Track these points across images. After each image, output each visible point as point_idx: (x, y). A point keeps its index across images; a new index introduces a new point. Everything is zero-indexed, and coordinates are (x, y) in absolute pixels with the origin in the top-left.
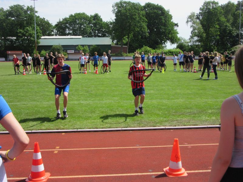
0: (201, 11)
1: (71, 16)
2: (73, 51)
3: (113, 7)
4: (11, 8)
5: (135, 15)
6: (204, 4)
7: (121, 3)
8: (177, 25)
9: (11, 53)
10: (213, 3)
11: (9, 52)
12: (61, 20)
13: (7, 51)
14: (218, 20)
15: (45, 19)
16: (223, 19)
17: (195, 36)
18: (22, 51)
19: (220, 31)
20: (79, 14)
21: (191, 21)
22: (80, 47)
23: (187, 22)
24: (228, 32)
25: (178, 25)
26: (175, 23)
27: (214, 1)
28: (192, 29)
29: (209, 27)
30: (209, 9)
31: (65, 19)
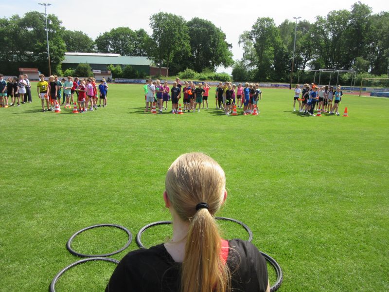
0: (253, 30)
1: (113, 30)
2: (100, 71)
3: (150, 19)
4: (27, 15)
5: (175, 30)
6: (257, 22)
7: (160, 15)
8: (230, 45)
9: (25, 70)
10: (268, 20)
11: (22, 70)
12: (102, 34)
13: (20, 69)
14: (273, 41)
15: (82, 32)
16: (278, 40)
17: (246, 59)
18: (37, 69)
19: (275, 54)
20: (122, 28)
21: (243, 41)
22: (111, 66)
23: (239, 42)
24: (284, 55)
25: (232, 46)
26: (229, 43)
27: (268, 18)
28: (244, 51)
29: (262, 49)
30: (263, 27)
31: (106, 34)
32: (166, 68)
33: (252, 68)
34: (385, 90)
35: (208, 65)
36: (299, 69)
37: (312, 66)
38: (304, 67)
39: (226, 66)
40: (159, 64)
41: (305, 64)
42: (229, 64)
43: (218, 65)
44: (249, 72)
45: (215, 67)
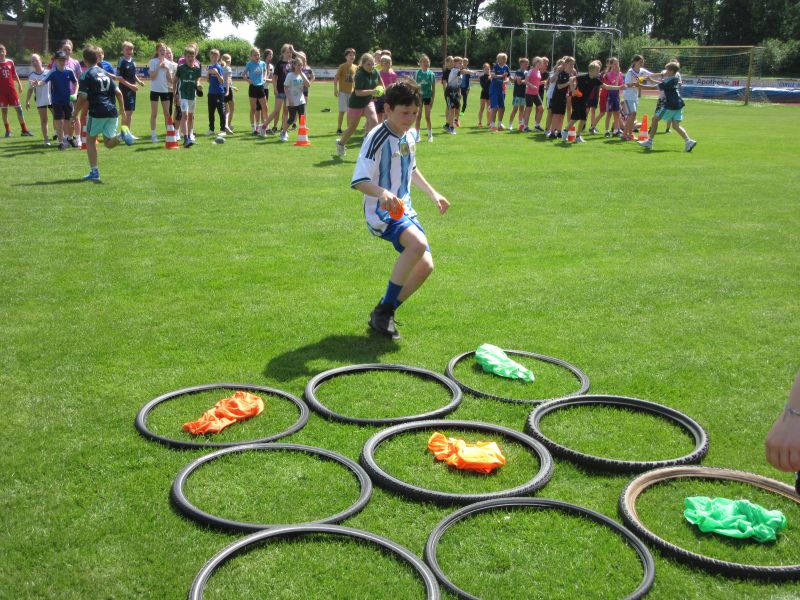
32: (41, 25)
33: (323, 24)
34: (695, 80)
35: (177, 13)
36: (459, 24)
37: (496, 17)
38: (474, 20)
39: (237, 18)
40: (13, 15)
41: (475, 11)
42: (247, 13)
43: (210, 14)
44: (312, 35)
45: (204, 23)
